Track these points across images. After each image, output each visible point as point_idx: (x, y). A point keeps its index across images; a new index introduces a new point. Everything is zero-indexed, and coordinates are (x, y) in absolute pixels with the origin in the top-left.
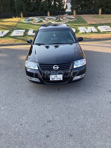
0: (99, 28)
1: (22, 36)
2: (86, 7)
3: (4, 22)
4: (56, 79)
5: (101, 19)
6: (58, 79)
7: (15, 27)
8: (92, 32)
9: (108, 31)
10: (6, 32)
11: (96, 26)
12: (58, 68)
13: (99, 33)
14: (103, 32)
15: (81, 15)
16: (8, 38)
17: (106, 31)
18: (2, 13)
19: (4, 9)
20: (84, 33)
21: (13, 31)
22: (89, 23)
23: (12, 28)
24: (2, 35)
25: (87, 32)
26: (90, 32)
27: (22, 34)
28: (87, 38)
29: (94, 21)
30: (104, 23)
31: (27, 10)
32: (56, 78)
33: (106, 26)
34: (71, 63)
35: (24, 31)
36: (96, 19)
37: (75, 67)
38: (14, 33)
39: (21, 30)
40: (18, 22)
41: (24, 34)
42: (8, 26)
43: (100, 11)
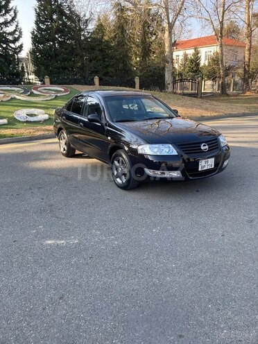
12: (208, 147)
32: (206, 165)
43: (96, 80)
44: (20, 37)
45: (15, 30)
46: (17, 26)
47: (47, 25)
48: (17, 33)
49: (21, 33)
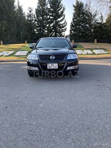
0: (94, 51)
1: (25, 56)
2: (83, 38)
3: (10, 46)
4: (52, 68)
5: (96, 46)
6: (54, 68)
7: (20, 49)
8: (88, 54)
9: (102, 53)
10: (11, 52)
11: (91, 50)
12: (54, 58)
13: (94, 55)
14: (98, 54)
15: (78, 43)
16: (13, 57)
17: (100, 53)
18: (9, 41)
19: (11, 38)
20: (80, 54)
21: (17, 52)
22: (86, 47)
23: (17, 50)
24: (7, 55)
25: (83, 53)
26: (87, 53)
27: (26, 54)
28: (83, 58)
29: (90, 47)
30: (99, 48)
31: (31, 38)
32: (52, 66)
33: (100, 50)
34: (65, 55)
35: (27, 52)
36: (92, 45)
37: (68, 58)
38: (18, 53)
39: (25, 51)
40: (23, 46)
41: (27, 54)
42: (13, 49)
43: (96, 41)
44: (66, 25)
45: (65, 23)
46: (65, 21)
47: (77, 20)
48: (65, 24)
49: (66, 24)
